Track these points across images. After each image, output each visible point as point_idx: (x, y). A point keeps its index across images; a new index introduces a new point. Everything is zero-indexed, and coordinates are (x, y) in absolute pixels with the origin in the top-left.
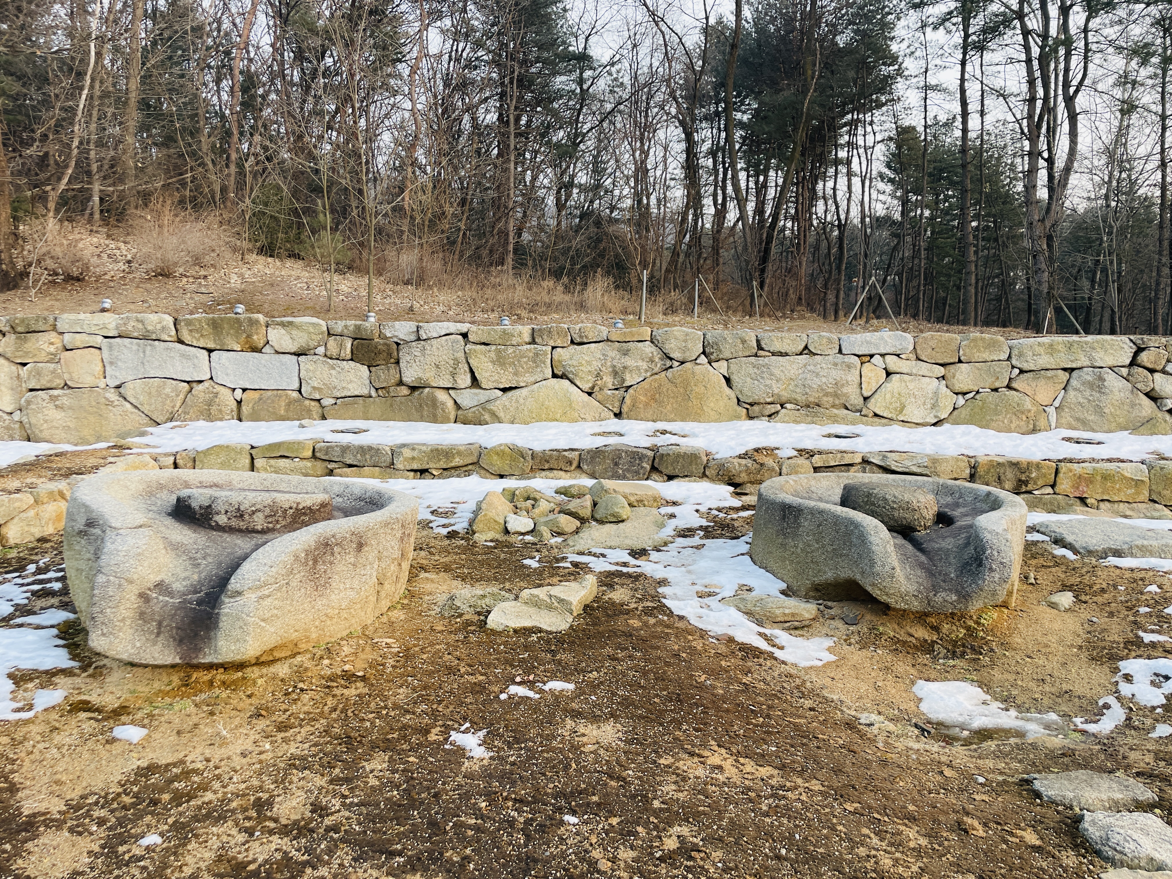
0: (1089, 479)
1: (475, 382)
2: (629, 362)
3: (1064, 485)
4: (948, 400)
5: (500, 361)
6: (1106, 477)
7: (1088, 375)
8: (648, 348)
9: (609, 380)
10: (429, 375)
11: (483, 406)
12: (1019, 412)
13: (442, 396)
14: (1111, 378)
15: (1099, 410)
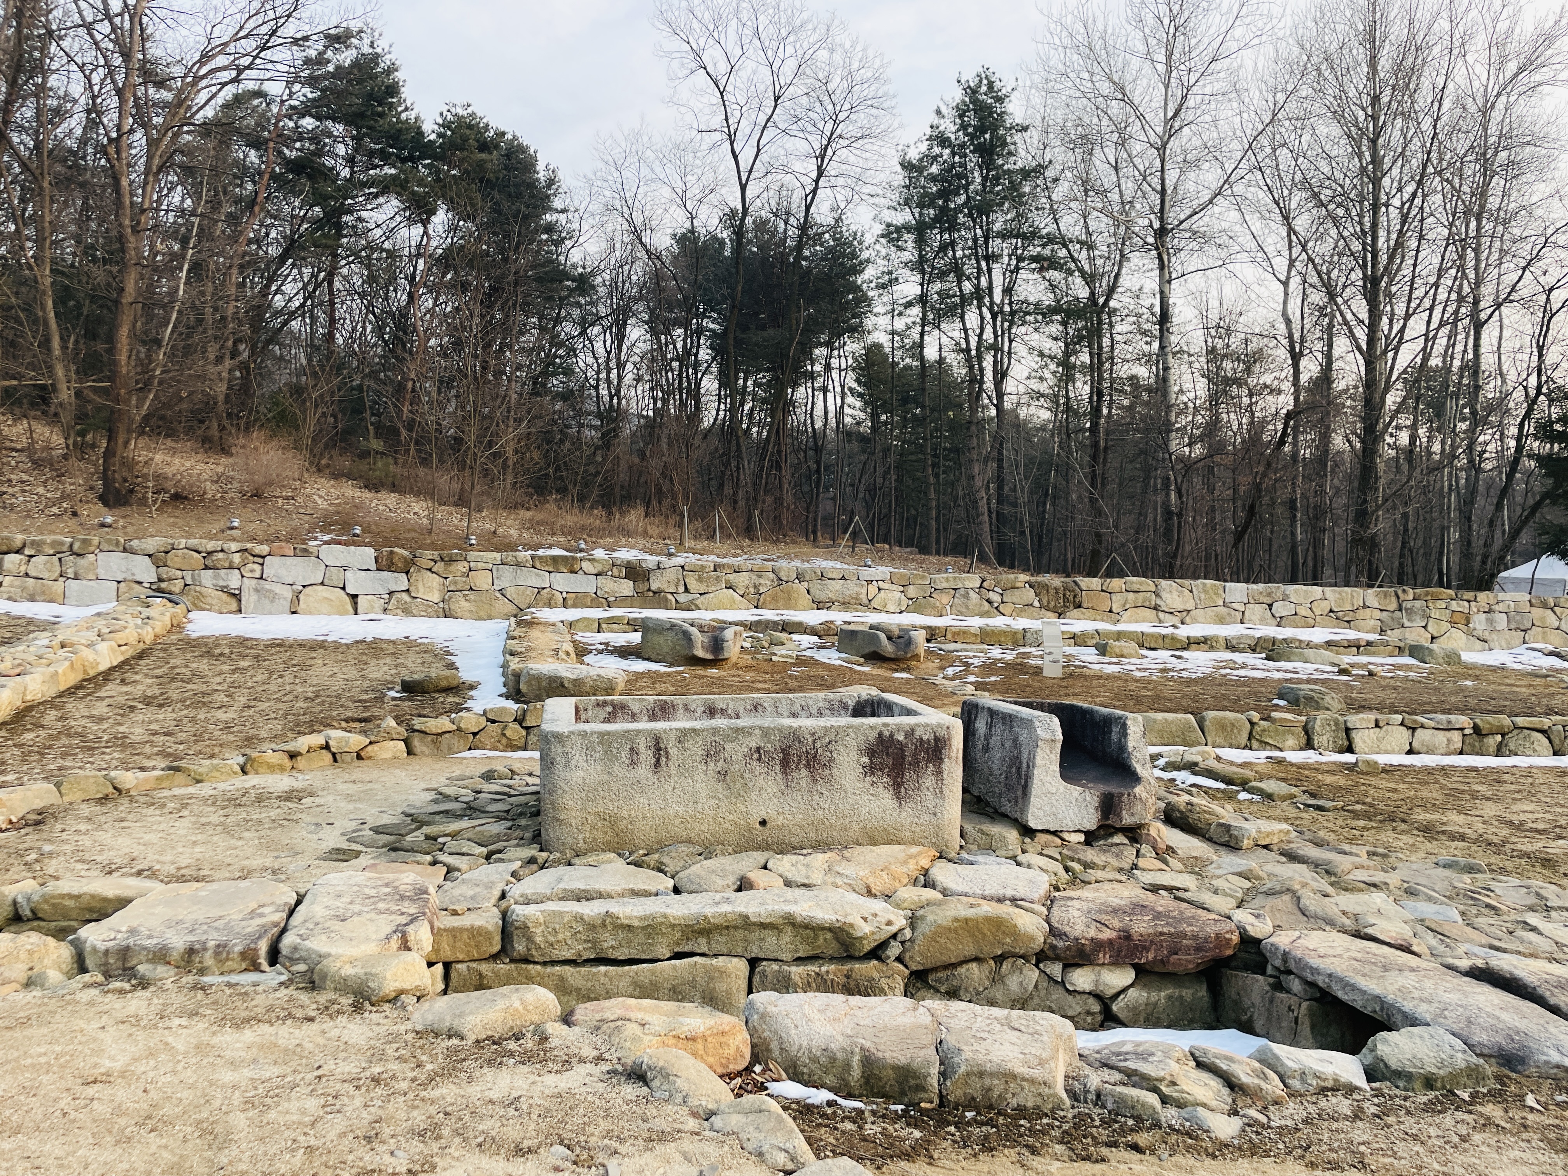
0: (958, 634)
1: (687, 590)
2: (762, 581)
3: (949, 636)
4: (905, 602)
5: (700, 580)
6: (964, 633)
7: (962, 591)
8: (771, 575)
9: (752, 590)
10: (664, 586)
11: (692, 602)
12: (934, 607)
13: (670, 597)
14: (971, 592)
15: (967, 607)
